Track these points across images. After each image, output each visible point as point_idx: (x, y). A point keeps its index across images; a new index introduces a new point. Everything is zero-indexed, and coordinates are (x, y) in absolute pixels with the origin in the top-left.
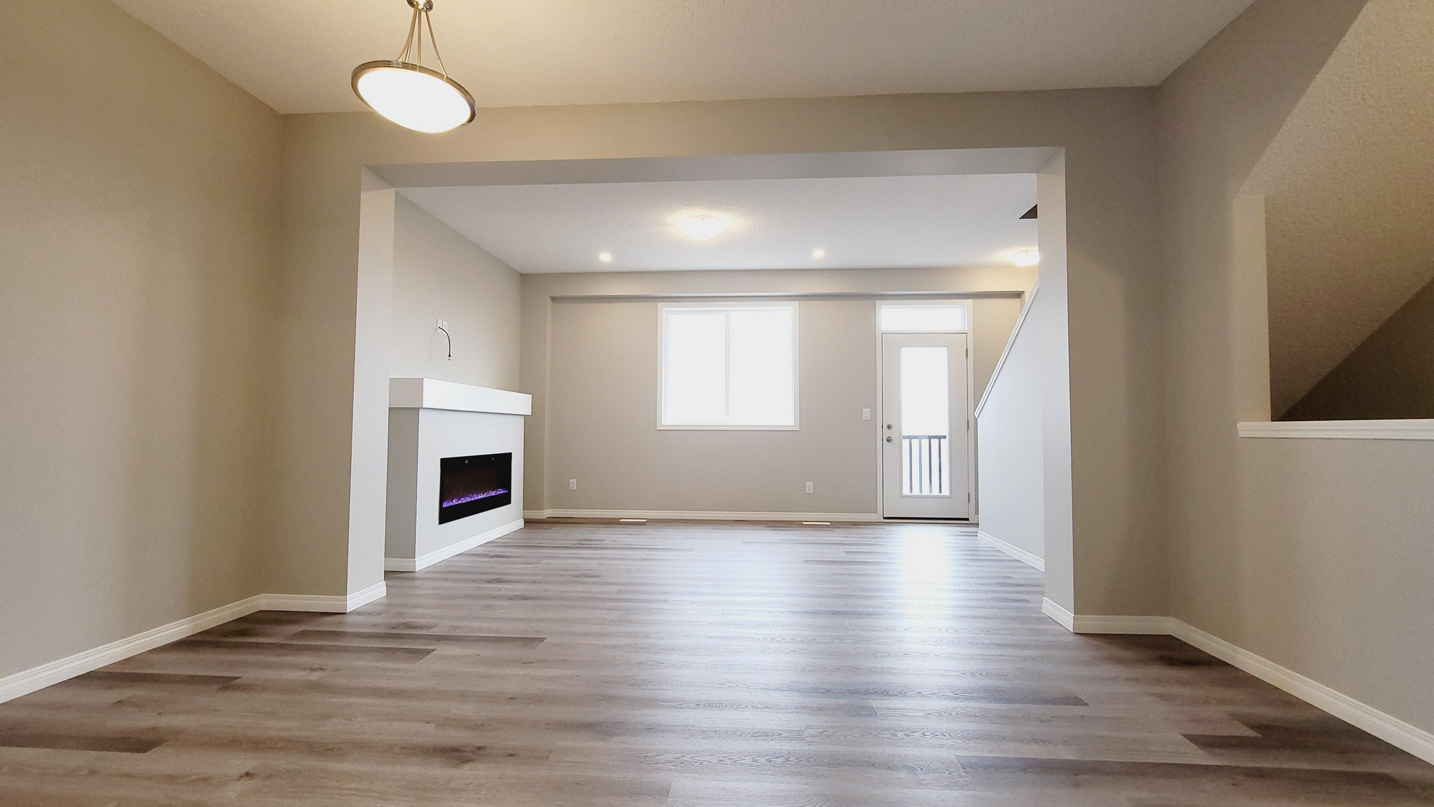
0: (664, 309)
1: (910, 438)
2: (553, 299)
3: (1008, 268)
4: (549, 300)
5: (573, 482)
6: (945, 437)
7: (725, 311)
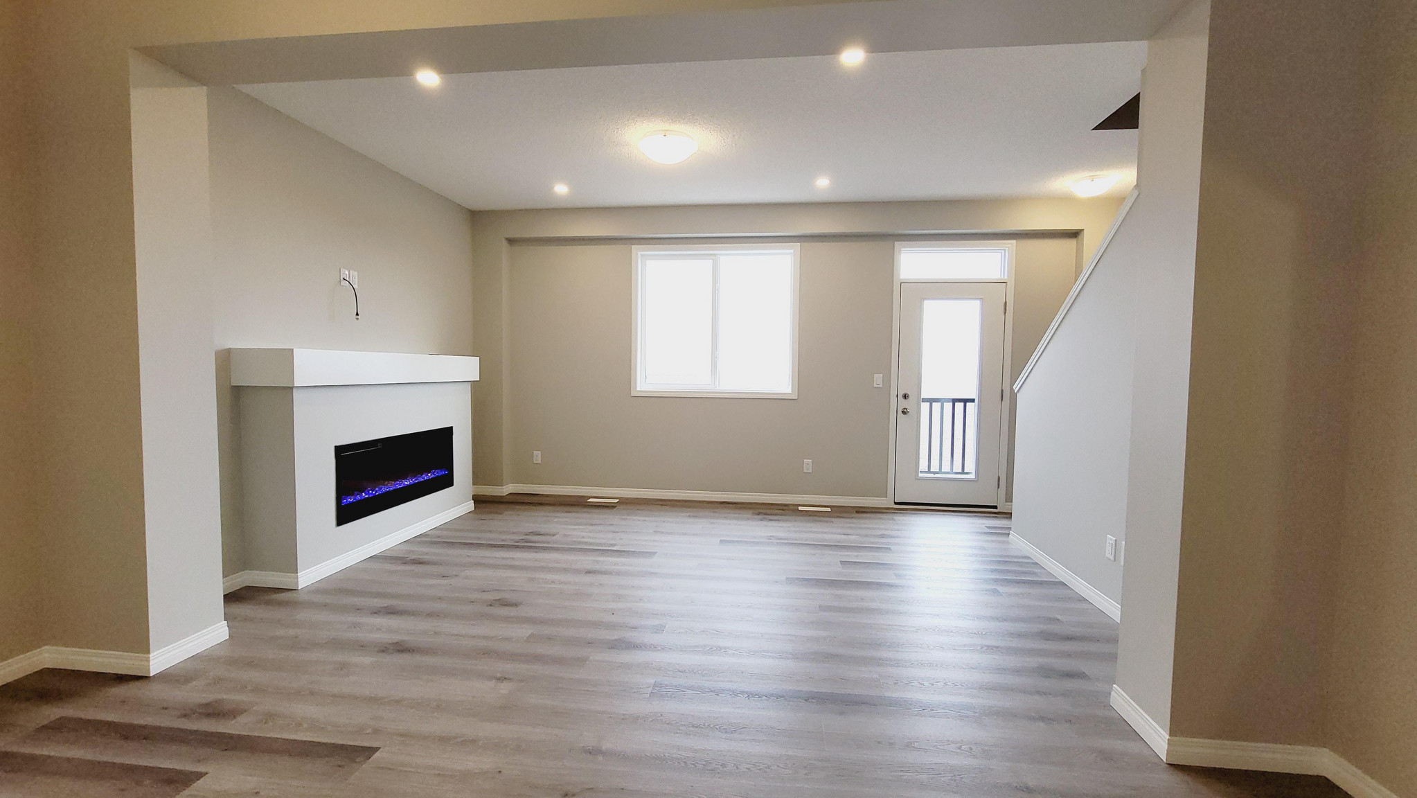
0: (639, 253)
1: (931, 401)
2: (511, 241)
3: (1067, 200)
4: (504, 242)
5: (537, 454)
6: (973, 401)
7: (711, 255)
